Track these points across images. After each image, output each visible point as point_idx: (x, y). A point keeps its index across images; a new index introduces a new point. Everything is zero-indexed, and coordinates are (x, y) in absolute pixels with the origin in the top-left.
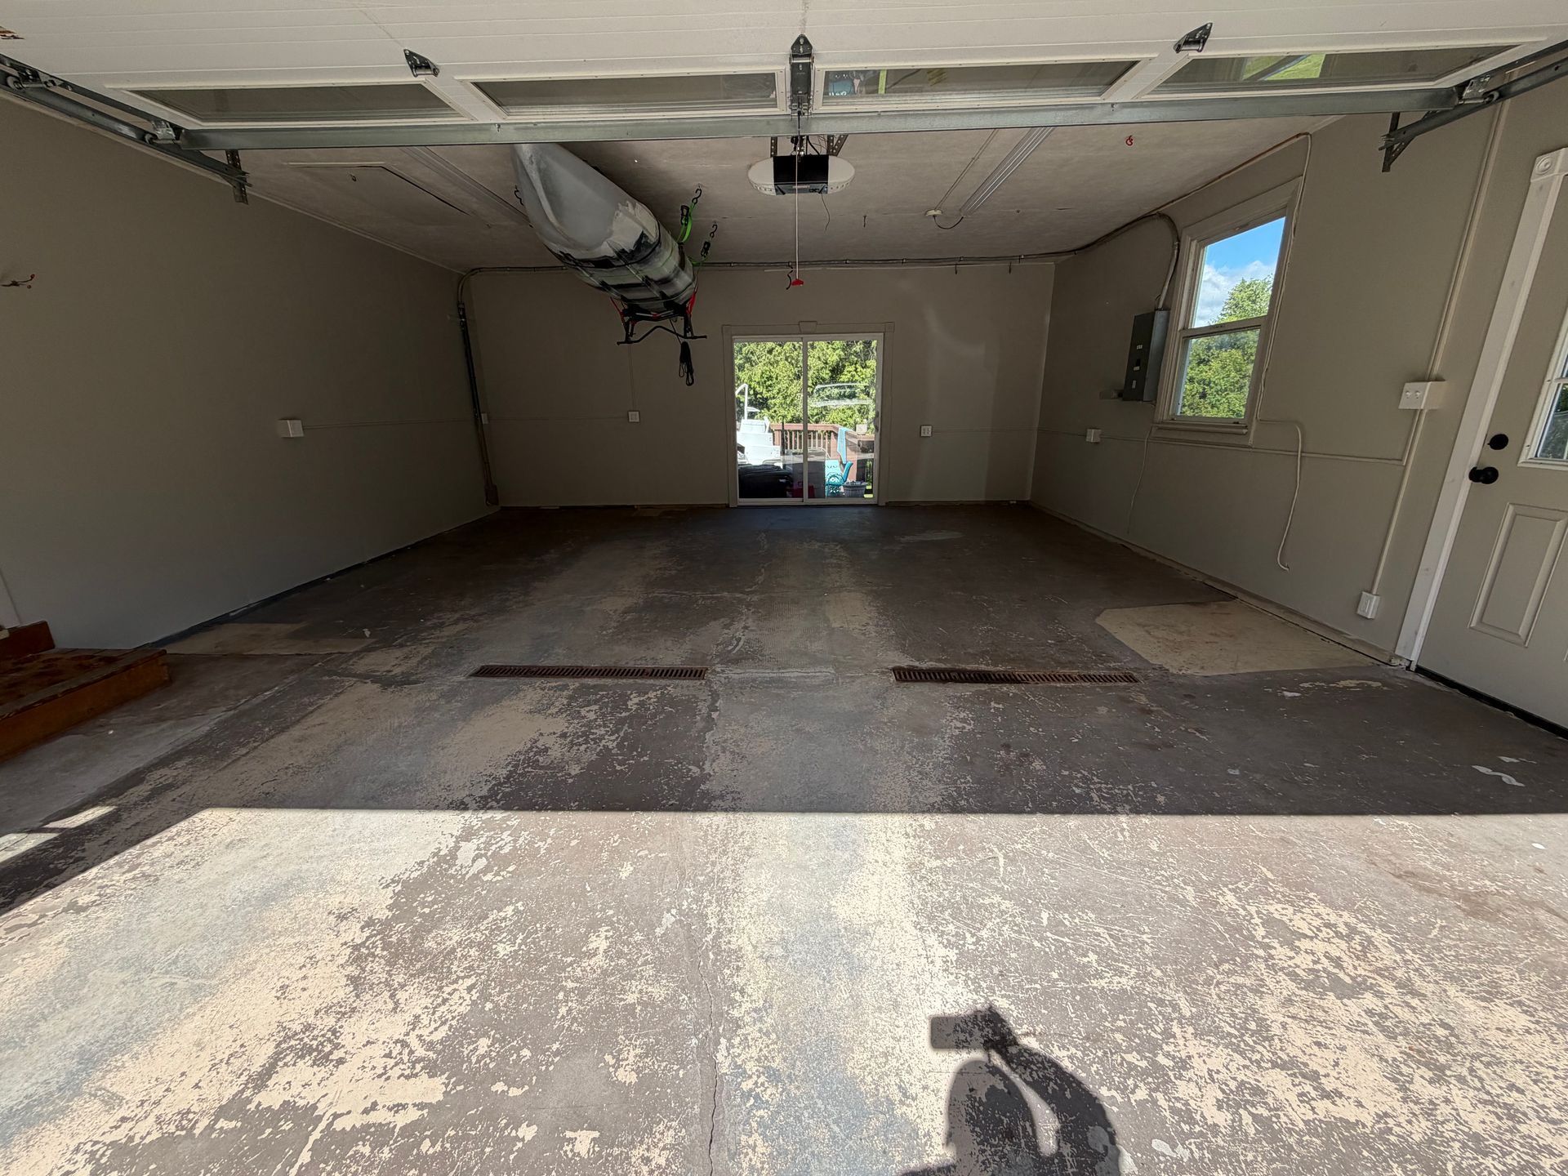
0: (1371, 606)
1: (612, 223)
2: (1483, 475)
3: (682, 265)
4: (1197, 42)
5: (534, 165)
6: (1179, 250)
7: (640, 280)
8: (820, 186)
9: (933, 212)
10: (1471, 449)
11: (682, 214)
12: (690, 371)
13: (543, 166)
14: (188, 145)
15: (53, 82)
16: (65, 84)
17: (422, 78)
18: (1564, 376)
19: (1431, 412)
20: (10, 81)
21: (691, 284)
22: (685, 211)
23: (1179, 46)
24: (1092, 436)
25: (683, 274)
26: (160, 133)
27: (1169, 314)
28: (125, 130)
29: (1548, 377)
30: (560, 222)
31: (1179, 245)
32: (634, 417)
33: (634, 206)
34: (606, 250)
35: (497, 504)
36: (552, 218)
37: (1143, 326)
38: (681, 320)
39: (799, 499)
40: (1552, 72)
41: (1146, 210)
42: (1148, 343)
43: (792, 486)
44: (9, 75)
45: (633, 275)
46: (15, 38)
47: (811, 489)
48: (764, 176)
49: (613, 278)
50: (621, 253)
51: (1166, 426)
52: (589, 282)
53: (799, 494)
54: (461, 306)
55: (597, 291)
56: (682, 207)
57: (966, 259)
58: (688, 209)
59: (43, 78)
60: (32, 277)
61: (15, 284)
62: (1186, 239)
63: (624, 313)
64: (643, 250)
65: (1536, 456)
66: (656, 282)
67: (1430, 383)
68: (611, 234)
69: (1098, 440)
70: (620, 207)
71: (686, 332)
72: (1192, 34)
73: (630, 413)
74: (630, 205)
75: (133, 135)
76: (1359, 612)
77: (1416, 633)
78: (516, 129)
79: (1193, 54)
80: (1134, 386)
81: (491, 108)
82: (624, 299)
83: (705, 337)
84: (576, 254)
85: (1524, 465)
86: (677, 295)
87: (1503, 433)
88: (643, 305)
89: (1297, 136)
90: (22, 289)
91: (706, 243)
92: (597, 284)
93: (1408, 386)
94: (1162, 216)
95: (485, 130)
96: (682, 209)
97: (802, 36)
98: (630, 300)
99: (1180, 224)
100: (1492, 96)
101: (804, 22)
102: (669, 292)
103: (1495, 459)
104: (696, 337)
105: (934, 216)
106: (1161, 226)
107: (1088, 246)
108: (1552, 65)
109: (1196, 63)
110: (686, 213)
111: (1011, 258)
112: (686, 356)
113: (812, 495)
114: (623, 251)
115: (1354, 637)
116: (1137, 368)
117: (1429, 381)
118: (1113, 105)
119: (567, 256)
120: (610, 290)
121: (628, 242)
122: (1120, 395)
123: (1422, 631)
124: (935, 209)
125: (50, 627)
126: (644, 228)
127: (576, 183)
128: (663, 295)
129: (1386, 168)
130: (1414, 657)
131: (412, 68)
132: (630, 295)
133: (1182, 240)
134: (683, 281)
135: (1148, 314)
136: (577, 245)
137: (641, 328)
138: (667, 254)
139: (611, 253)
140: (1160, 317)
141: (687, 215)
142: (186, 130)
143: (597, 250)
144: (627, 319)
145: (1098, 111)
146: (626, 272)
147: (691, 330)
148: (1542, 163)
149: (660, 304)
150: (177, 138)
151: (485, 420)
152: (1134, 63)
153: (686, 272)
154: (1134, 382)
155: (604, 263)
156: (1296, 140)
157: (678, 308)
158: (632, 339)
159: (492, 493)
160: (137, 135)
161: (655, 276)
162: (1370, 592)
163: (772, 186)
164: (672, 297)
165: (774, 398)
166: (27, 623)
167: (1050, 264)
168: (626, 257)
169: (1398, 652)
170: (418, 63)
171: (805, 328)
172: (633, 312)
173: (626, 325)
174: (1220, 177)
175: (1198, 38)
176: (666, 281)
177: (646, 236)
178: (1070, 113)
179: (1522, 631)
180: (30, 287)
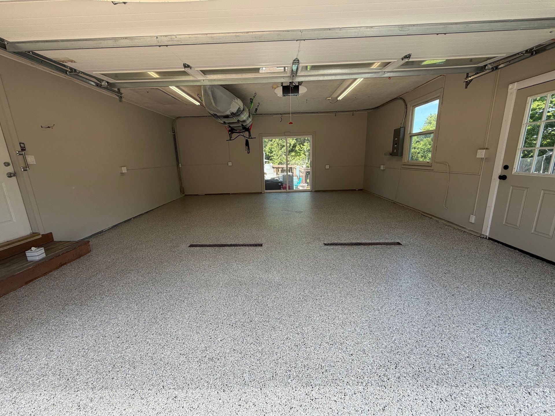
0: (473, 219)
1: (230, 105)
2: (502, 177)
3: (249, 116)
4: (408, 58)
5: (210, 90)
6: (407, 109)
7: (236, 121)
8: (296, 94)
9: (328, 98)
10: (498, 170)
11: (250, 101)
12: (249, 149)
13: (212, 90)
14: (110, 86)
15: (79, 72)
16: (82, 73)
17: (187, 70)
18: (523, 147)
19: (486, 158)
20: (68, 73)
21: (251, 121)
22: (251, 100)
23: (403, 59)
24: (382, 167)
25: (249, 119)
26: (103, 84)
27: (405, 129)
28: (93, 83)
29: (518, 148)
30: (216, 106)
31: (407, 107)
32: (230, 164)
33: (237, 100)
34: (228, 113)
35: (184, 194)
36: (214, 104)
37: (397, 132)
38: (247, 133)
39: (286, 190)
40: (508, 63)
41: (396, 97)
42: (399, 138)
43: (283, 186)
44: (67, 71)
45: (235, 120)
46: (74, 62)
47: (289, 187)
48: (279, 91)
49: (227, 121)
50: (233, 114)
51: (406, 164)
52: (220, 122)
53: (285, 188)
54: (173, 129)
55: (222, 125)
56: (250, 99)
57: (338, 111)
58: (252, 99)
59: (77, 71)
60: (54, 125)
61: (49, 127)
62: (409, 106)
63: (229, 131)
64: (239, 112)
65: (517, 171)
66: (241, 122)
67: (485, 150)
68: (230, 108)
69: (384, 169)
70: (233, 100)
71: (249, 137)
72: (406, 56)
73: (229, 163)
74: (236, 99)
75: (95, 85)
76: (470, 221)
77: (488, 227)
78: (208, 81)
79: (407, 60)
80: (395, 151)
81: (202, 75)
82: (230, 127)
83: (255, 138)
84: (218, 114)
85: (513, 174)
86: (247, 125)
87: (507, 165)
88: (235, 128)
89: (441, 76)
90: (51, 128)
91: (256, 109)
92: (222, 122)
93: (479, 151)
94: (401, 98)
95: (199, 81)
96: (250, 100)
97: (297, 58)
98: (232, 127)
99: (407, 101)
100: (494, 69)
101: (298, 55)
102: (244, 124)
103: (506, 172)
104: (252, 138)
105: (329, 99)
106: (401, 101)
107: (378, 107)
108: (509, 61)
109: (407, 62)
110: (251, 101)
111: (354, 111)
112: (247, 144)
113: (289, 189)
114: (233, 113)
115: (469, 229)
116: (396, 146)
117: (484, 149)
118: (385, 72)
119: (215, 115)
120: (226, 124)
121: (234, 110)
122: (391, 154)
123: (489, 226)
124: (329, 97)
125: (53, 234)
126: (240, 106)
127: (221, 94)
128: (242, 125)
129: (466, 88)
130: (487, 234)
131: (184, 67)
132: (232, 126)
133: (408, 106)
134: (249, 122)
135: (398, 129)
136: (219, 112)
137: (234, 135)
138: (246, 113)
139: (229, 114)
140: (402, 130)
141: (252, 101)
142: (110, 83)
143: (225, 113)
144: (230, 133)
145: (380, 74)
146: (233, 119)
147: (250, 136)
148: (510, 86)
149: (241, 128)
150: (108, 85)
151: (180, 166)
152: (390, 63)
153: (250, 118)
154: (395, 150)
155: (227, 117)
156: (440, 77)
157: (247, 129)
158: (231, 139)
159: (182, 190)
160: (96, 84)
161: (241, 120)
162: (473, 215)
163: (282, 95)
164: (245, 126)
165: (273, 156)
166: (46, 233)
167: (366, 112)
168: (233, 115)
169: (483, 233)
170: (186, 66)
171: (286, 134)
172: (232, 131)
173: (230, 134)
174: (418, 87)
175: (408, 56)
176: (244, 121)
177: (240, 108)
178: (372, 74)
179: (518, 225)
180: (52, 128)
